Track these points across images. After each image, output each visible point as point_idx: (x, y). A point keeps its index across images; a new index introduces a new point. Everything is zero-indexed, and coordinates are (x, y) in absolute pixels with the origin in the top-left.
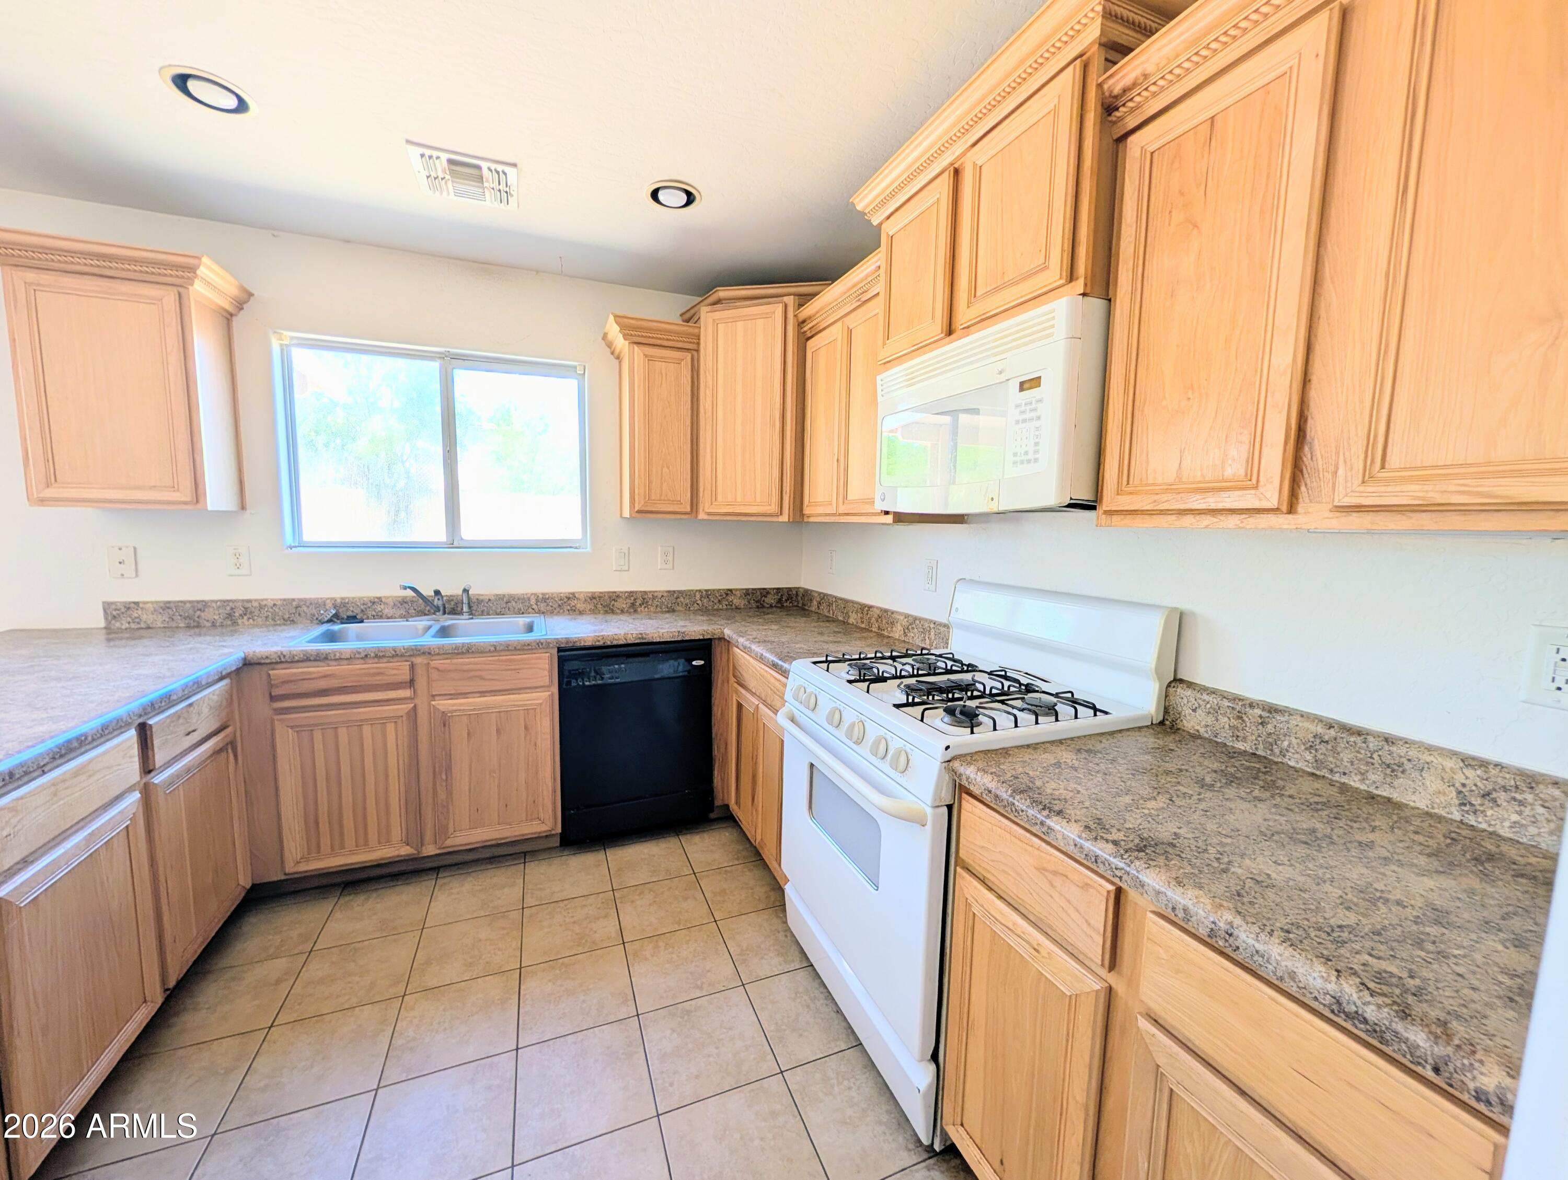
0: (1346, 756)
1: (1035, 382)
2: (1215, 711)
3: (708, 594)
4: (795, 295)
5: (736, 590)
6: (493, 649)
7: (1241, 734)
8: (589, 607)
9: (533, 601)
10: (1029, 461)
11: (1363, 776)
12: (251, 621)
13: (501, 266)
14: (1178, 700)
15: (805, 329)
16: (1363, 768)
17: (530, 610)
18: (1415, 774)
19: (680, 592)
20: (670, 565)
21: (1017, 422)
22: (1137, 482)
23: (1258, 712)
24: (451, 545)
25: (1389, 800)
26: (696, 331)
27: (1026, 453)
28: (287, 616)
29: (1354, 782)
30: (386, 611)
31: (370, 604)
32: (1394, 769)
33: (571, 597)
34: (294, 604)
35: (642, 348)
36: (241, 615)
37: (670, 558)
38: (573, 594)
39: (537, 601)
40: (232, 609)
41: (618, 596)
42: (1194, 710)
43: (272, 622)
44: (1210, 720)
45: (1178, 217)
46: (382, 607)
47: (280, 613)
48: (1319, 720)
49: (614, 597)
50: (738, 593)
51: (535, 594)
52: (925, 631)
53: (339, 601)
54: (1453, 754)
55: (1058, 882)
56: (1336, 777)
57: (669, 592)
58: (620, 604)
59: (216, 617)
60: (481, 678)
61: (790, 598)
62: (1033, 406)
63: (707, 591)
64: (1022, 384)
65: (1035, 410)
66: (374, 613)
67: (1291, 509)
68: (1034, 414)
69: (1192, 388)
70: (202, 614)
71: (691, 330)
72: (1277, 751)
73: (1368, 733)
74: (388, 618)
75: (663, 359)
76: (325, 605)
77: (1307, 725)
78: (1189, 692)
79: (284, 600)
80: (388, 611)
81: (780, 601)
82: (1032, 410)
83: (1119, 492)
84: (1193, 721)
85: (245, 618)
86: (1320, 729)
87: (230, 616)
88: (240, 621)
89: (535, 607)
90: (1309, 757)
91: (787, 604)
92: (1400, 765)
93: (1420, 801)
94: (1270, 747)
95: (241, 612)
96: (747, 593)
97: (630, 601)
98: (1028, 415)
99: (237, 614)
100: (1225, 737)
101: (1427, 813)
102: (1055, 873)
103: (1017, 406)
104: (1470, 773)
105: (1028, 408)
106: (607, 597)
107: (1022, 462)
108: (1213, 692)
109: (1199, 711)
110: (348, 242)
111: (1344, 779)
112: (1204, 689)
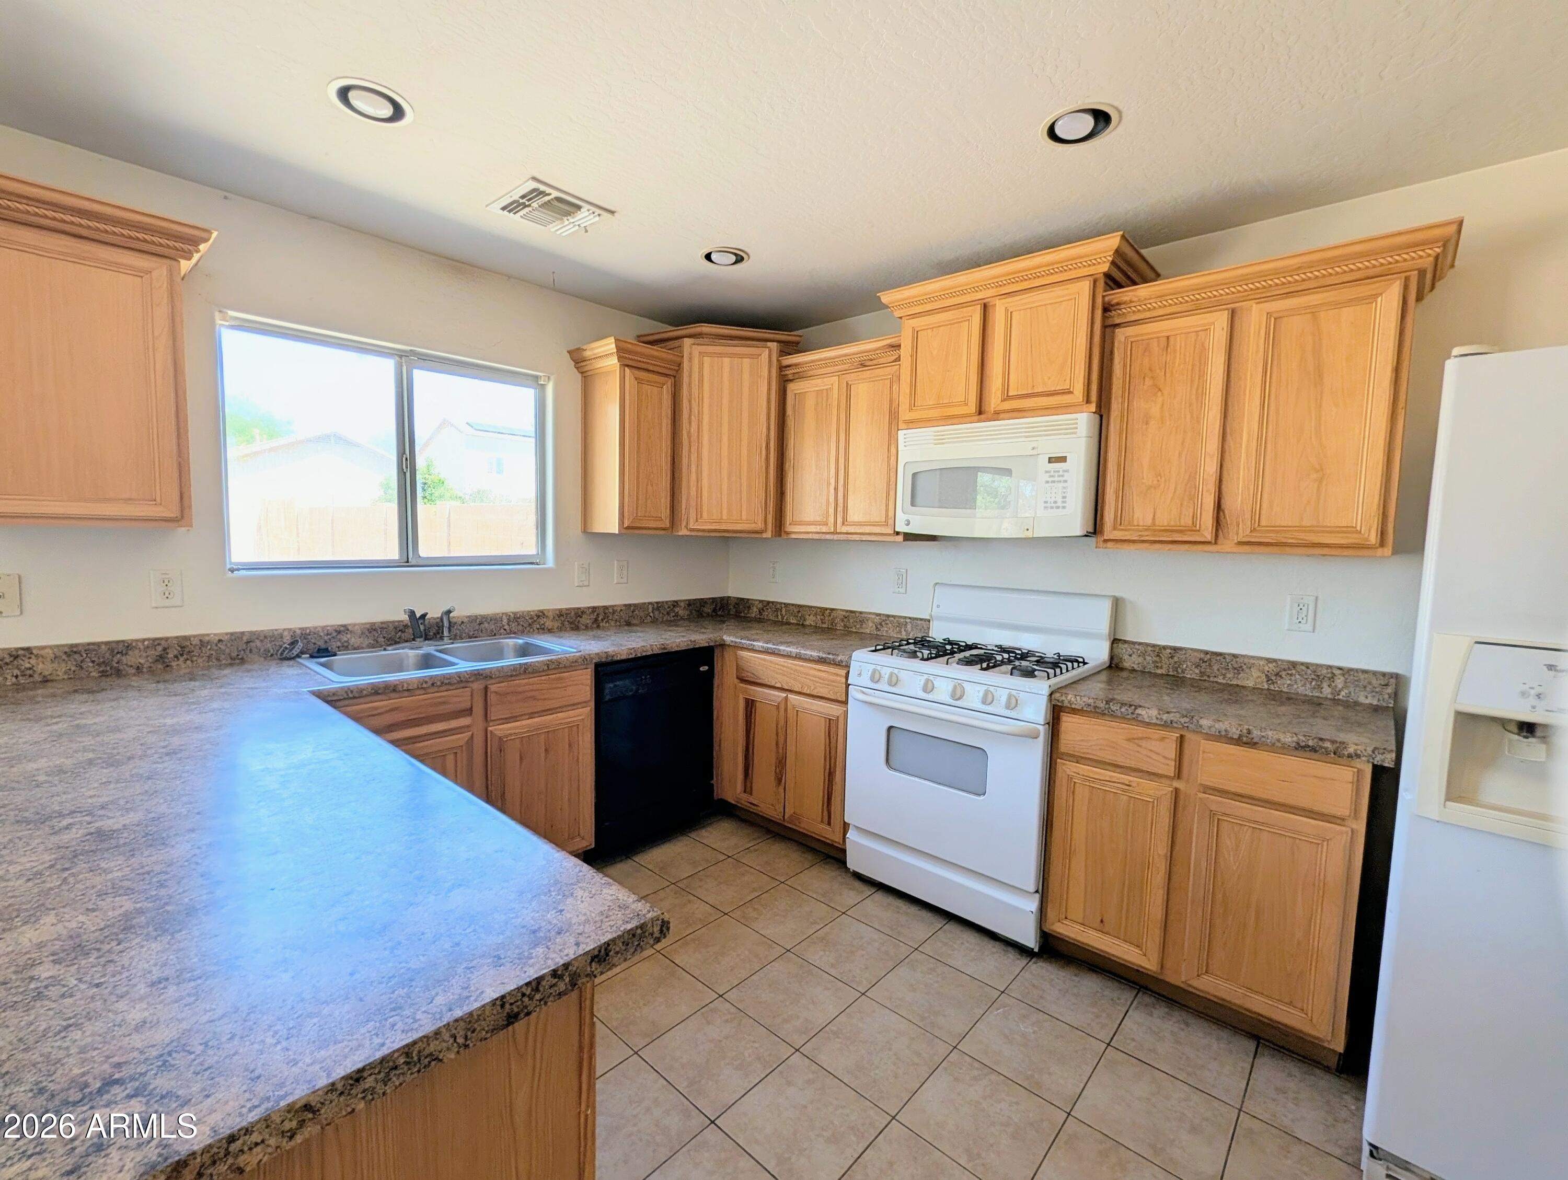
0: (1215, 667)
1: (1063, 459)
2: (1143, 655)
3: (658, 606)
4: (778, 341)
5: (681, 601)
6: (546, 668)
7: (1159, 665)
8: (557, 624)
9: (505, 621)
10: (1058, 507)
11: (1224, 676)
12: (189, 662)
13: (475, 266)
14: (1120, 650)
15: (787, 372)
16: (1224, 672)
17: (502, 631)
18: (1247, 670)
19: (635, 605)
20: (624, 580)
21: (1047, 482)
22: (1126, 523)
23: (1168, 651)
24: (407, 563)
25: (1238, 685)
26: (679, 359)
27: (1055, 502)
28: (234, 654)
29: (1220, 680)
30: (352, 641)
31: (335, 634)
32: (1238, 670)
33: (541, 614)
34: (245, 639)
35: (636, 372)
36: (176, 657)
37: (625, 572)
38: (542, 612)
39: (509, 620)
40: (165, 649)
41: (583, 612)
42: (1130, 656)
43: (216, 662)
44: (1140, 660)
45: (1148, 382)
46: (349, 636)
47: (227, 651)
48: (1201, 651)
49: (579, 613)
50: (682, 604)
51: (506, 614)
52: (899, 625)
53: (298, 632)
54: (1262, 658)
55: (1143, 743)
56: (1212, 679)
57: (625, 605)
58: (586, 620)
59: (142, 661)
60: (534, 698)
61: (722, 608)
62: (1061, 473)
63: (657, 603)
64: (1050, 458)
65: (1063, 476)
66: (339, 644)
67: (1216, 543)
68: (1061, 479)
69: (1160, 475)
70: (124, 658)
71: (675, 358)
72: (1180, 671)
73: (1225, 654)
74: (355, 649)
75: (649, 382)
76: (282, 637)
77: (1196, 654)
78: (1126, 646)
79: (232, 634)
80: (354, 641)
81: (714, 610)
82: (1059, 476)
83: (1115, 529)
84: (1130, 661)
85: (182, 659)
86: (1202, 656)
87: (161, 658)
88: (174, 664)
89: (506, 627)
90: (1197, 671)
91: (719, 613)
92: (1241, 667)
93: (1250, 683)
94: (1176, 669)
95: (176, 652)
96: (690, 603)
97: (593, 616)
98: (1056, 479)
99: (171, 656)
100: (1150, 668)
101: (1254, 688)
102: (1141, 739)
103: (1047, 472)
104: (1270, 665)
105: (1056, 474)
106: (573, 613)
107: (1052, 508)
108: (1140, 644)
109: (1134, 656)
110: (314, 218)
111: (1216, 680)
112: (1134, 643)
